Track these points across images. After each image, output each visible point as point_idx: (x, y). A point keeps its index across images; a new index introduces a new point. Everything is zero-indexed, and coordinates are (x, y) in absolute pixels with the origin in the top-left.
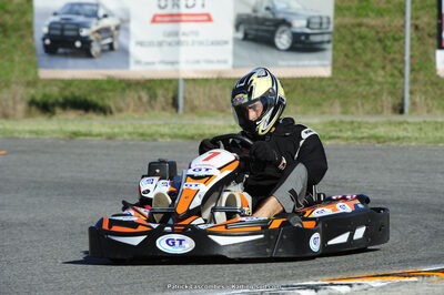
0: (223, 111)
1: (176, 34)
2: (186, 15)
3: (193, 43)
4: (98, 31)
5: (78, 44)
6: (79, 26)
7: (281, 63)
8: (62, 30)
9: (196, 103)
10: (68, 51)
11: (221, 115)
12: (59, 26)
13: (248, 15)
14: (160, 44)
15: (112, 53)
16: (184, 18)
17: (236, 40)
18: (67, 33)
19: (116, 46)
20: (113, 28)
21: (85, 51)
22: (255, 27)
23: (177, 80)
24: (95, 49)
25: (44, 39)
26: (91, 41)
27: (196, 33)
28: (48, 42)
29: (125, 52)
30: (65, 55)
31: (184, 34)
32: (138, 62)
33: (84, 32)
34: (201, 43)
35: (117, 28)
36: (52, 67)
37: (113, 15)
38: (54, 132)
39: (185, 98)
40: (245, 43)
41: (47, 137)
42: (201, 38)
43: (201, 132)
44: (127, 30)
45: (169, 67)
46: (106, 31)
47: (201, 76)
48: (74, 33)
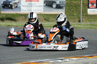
1: (31, 4)
3: (35, 6)
4: (14, 3)
5: (10, 6)
6: (10, 2)
7: (54, 11)
8: (6, 3)
14: (28, 6)
15: (17, 8)
17: (44, 6)
18: (7, 3)
19: (18, 6)
20: (17, 3)
21: (11, 8)
22: (48, 3)
24: (13, 7)
25: (2, 5)
26: (12, 5)
28: (3, 5)
29: (20, 8)
30: (7, 8)
31: (33, 4)
32: (23, 10)
33: (11, 3)
34: (36, 6)
35: (18, 3)
36: (4, 11)
38: (4, 25)
40: (46, 6)
41: (3, 26)
42: (36, 5)
44: (20, 3)
48: (9, 4)
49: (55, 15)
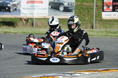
0: (45, 27)
1: (33, 6)
2: (36, 1)
3: (38, 9)
4: (12, 5)
5: (7, 8)
6: (7, 4)
7: (61, 15)
8: (3, 5)
9: (38, 25)
10: (4, 10)
11: (45, 28)
12: (2, 4)
13: (52, 2)
14: (29, 9)
15: (16, 11)
16: (35, 2)
17: (49, 8)
18: (4, 5)
19: (17, 9)
20: (16, 4)
21: (9, 10)
22: (54, 5)
23: (33, 19)
24: (11, 10)
26: (10, 8)
27: (39, 6)
29: (19, 11)
30: (4, 11)
31: (35, 6)
32: (23, 14)
33: (8, 5)
34: (40, 9)
35: (17, 4)
37: (16, 1)
39: (35, 23)
40: (51, 9)
43: (39, 32)
44: (20, 5)
45: (31, 15)
46: (14, 5)
47: (39, 18)
48: (6, 6)
49: (62, 20)
